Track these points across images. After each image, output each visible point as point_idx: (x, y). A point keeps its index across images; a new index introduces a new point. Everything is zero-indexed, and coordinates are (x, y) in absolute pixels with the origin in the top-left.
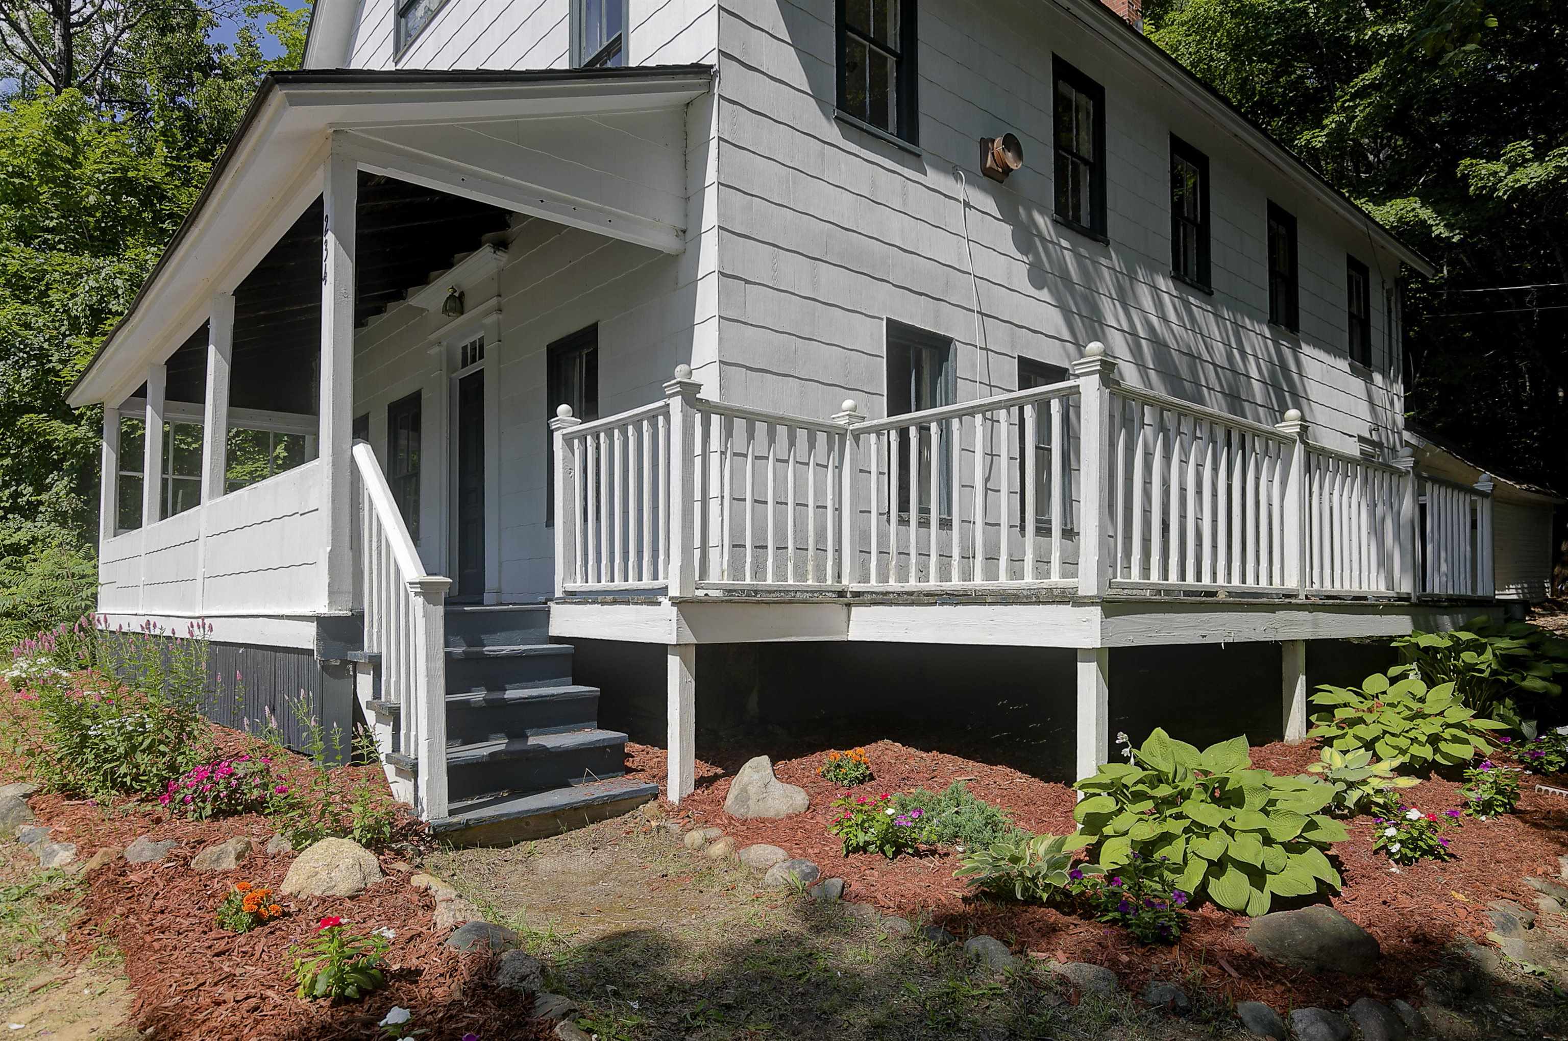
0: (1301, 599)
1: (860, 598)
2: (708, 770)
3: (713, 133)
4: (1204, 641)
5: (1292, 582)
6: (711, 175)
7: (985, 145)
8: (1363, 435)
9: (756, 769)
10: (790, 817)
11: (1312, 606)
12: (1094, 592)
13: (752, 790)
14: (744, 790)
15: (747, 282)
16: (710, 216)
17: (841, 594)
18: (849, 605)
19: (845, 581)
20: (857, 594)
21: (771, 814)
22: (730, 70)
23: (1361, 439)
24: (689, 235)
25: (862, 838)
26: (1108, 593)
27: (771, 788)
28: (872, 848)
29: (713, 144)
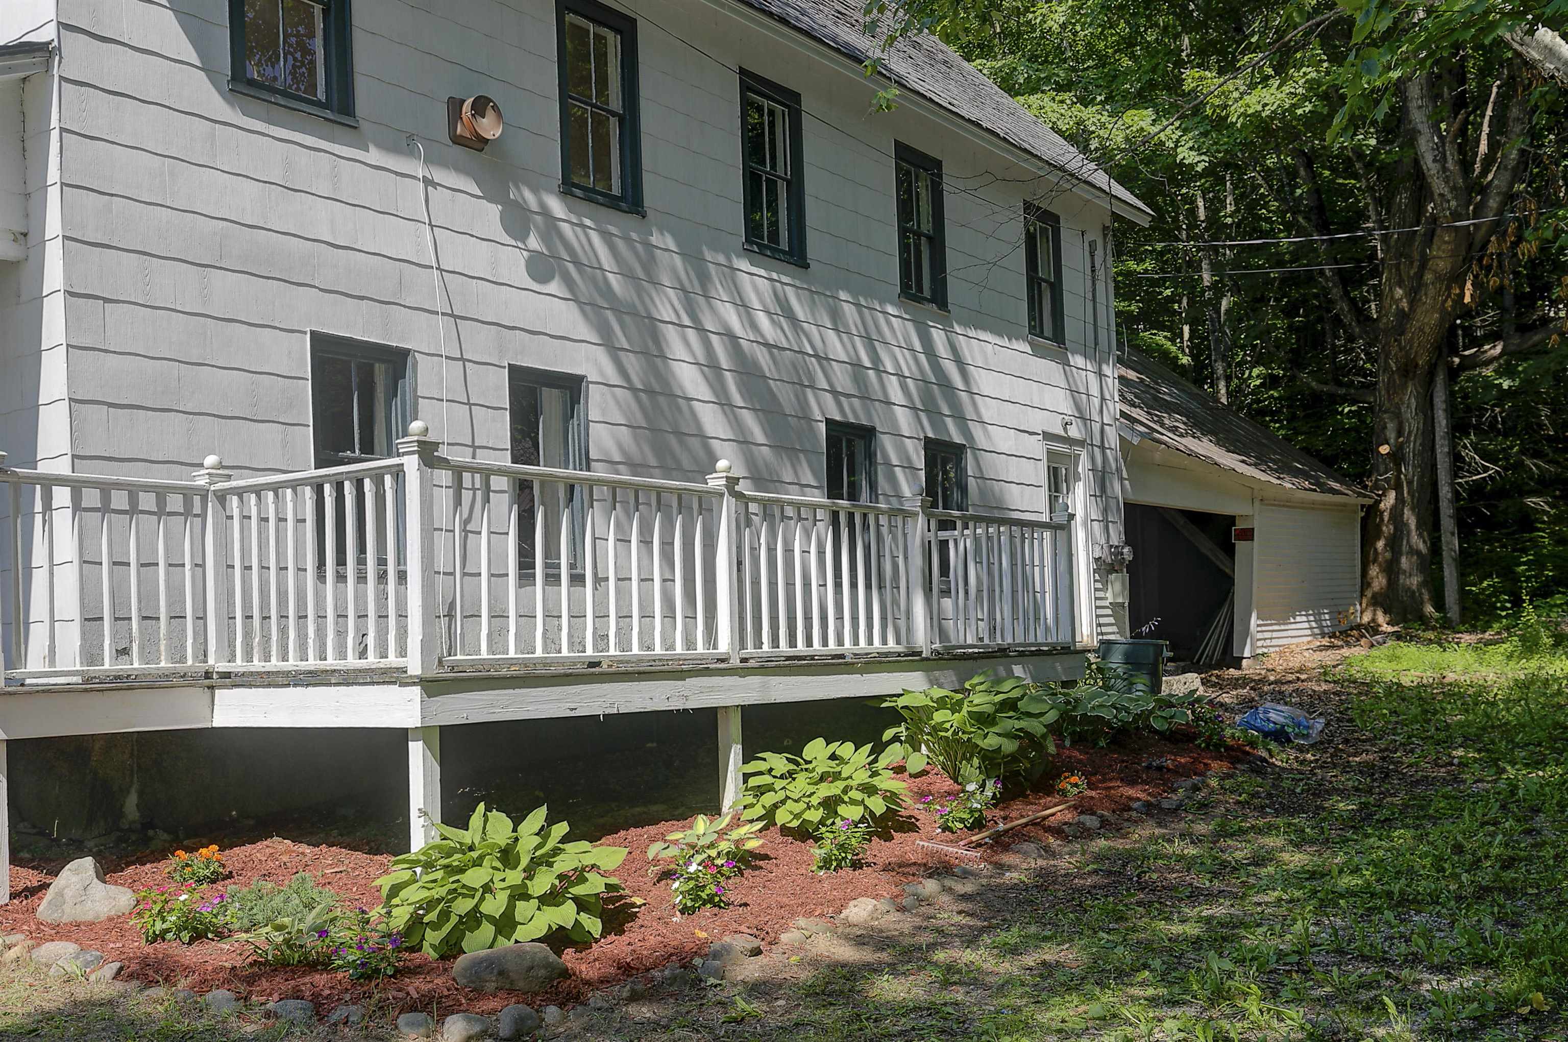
0: (735, 662)
1: (230, 679)
2: (31, 877)
3: (54, 122)
4: (573, 714)
5: (724, 643)
6: (53, 174)
7: (455, 105)
8: (1051, 430)
9: (76, 872)
10: (110, 919)
11: (745, 669)
12: (418, 672)
13: (68, 893)
14: (60, 894)
15: (106, 300)
16: (53, 225)
17: (208, 675)
18: (212, 688)
19: (211, 661)
20: (226, 675)
21: (89, 917)
22: (73, 44)
23: (1047, 436)
24: (32, 239)
25: (159, 926)
26: (434, 672)
27: (91, 891)
28: (169, 936)
29: (55, 135)
